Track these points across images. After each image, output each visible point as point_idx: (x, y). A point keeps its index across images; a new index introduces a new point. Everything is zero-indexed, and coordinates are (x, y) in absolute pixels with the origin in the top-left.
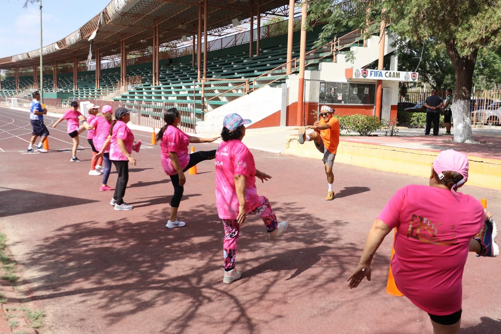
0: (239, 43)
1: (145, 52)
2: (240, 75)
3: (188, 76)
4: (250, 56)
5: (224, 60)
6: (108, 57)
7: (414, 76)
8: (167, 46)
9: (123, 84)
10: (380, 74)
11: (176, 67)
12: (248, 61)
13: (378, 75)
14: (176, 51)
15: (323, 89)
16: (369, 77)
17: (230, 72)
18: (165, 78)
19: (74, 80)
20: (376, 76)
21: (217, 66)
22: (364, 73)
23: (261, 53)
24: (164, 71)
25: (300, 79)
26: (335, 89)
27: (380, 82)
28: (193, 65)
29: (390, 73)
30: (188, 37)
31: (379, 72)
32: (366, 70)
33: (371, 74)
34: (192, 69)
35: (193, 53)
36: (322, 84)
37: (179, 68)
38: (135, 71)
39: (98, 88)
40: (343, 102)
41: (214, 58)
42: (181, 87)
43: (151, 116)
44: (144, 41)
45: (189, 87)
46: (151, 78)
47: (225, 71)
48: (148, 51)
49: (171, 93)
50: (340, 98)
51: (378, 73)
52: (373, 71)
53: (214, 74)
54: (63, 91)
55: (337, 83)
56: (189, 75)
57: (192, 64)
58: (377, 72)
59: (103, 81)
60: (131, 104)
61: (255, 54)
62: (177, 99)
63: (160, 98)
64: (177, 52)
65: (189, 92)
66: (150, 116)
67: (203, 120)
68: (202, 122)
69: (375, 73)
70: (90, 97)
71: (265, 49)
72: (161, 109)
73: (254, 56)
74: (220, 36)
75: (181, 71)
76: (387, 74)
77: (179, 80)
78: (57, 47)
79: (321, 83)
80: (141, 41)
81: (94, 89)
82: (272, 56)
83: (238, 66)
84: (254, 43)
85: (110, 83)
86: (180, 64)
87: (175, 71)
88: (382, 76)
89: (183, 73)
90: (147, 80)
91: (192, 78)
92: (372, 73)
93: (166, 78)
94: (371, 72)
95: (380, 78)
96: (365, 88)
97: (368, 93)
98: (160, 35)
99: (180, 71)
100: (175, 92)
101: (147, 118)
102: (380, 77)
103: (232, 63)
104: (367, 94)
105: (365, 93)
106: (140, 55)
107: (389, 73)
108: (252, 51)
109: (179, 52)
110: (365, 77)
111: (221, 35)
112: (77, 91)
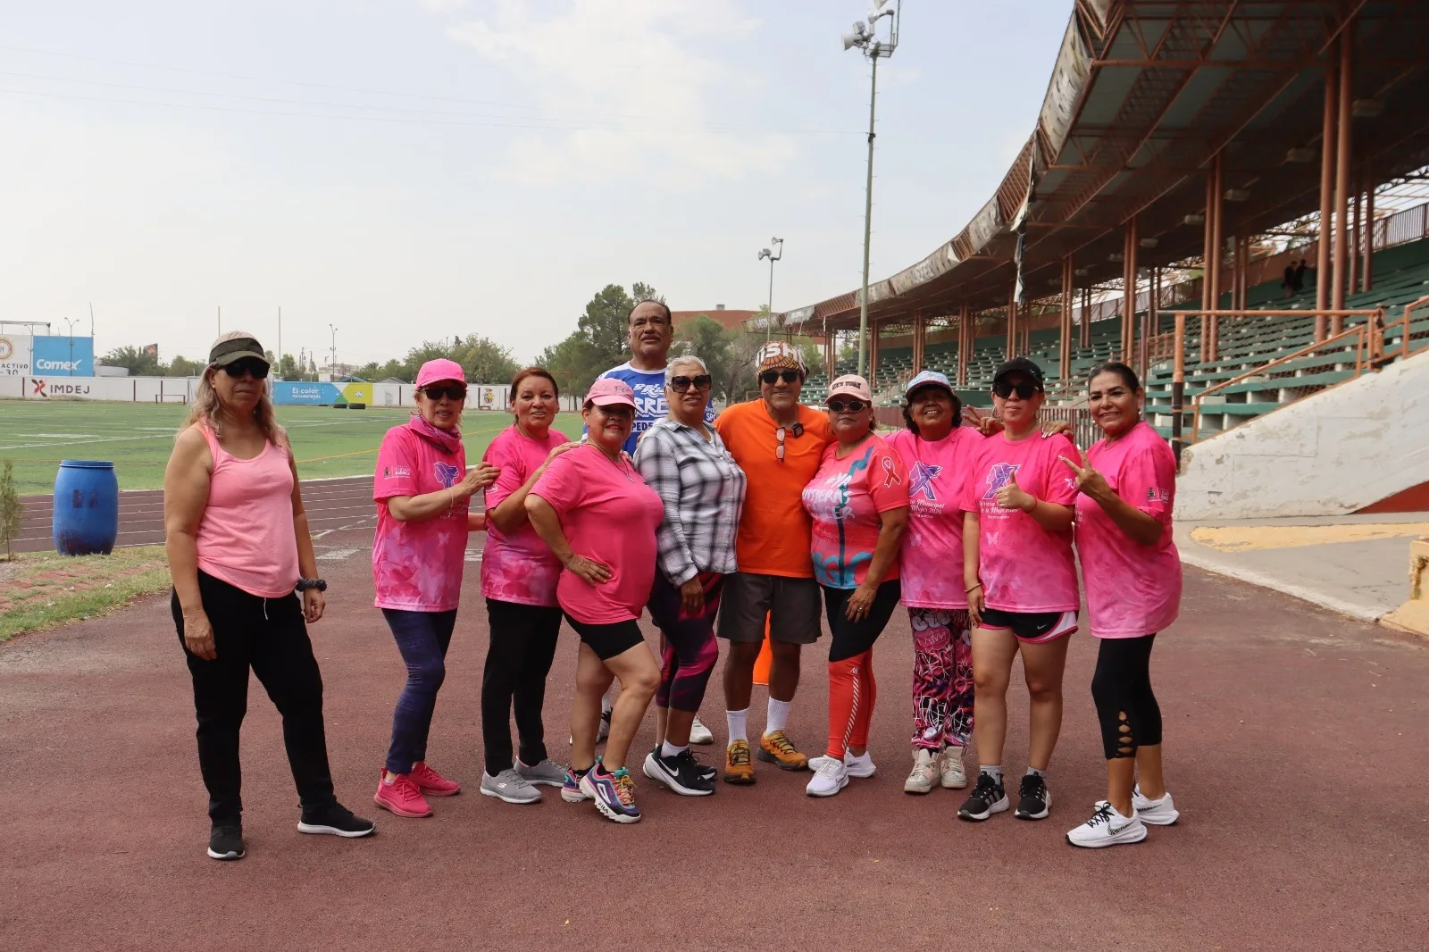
6: (1114, 281)
44: (1196, 217)
54: (978, 389)
78: (952, 256)
80: (1187, 219)
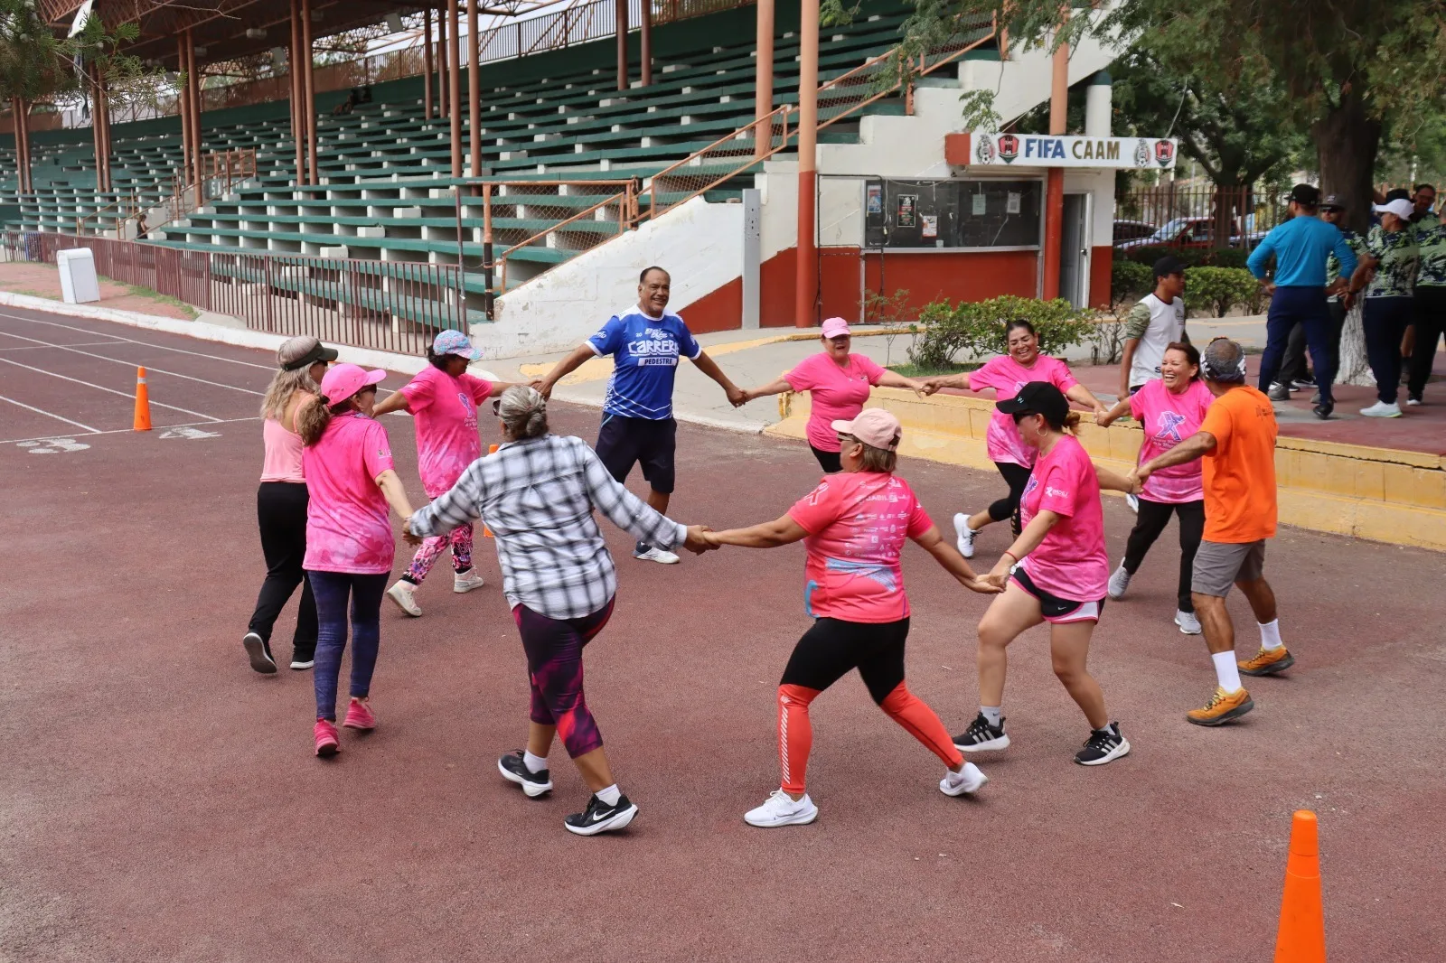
0: (576, 38)
1: (259, 66)
2: (595, 154)
3: (413, 151)
4: (620, 83)
5: (532, 97)
7: (1164, 152)
8: (335, 48)
9: (192, 178)
10: (1056, 148)
11: (370, 118)
12: (616, 101)
13: (1050, 153)
14: (366, 63)
15: (875, 202)
16: (1021, 160)
17: (557, 140)
18: (336, 157)
19: (17, 160)
20: (1046, 156)
21: (511, 117)
22: (1009, 148)
23: (655, 77)
24: (331, 133)
25: (801, 175)
26: (912, 203)
27: (1055, 172)
28: (427, 114)
29: (1089, 144)
30: (407, 19)
31: (1052, 142)
32: (1010, 138)
33: (1029, 150)
34: (424, 128)
35: (426, 69)
36: (871, 188)
37: (382, 123)
38: (229, 129)
39: (107, 191)
40: (940, 243)
41: (497, 90)
42: (394, 193)
43: (305, 295)
44: (259, 32)
45: (423, 191)
46: (289, 157)
47: (540, 138)
48: (271, 63)
49: (362, 210)
50: (930, 230)
51: (1050, 145)
52: (1034, 141)
53: (504, 149)
55: (921, 182)
56: (419, 148)
57: (423, 109)
58: (1047, 142)
59: (122, 166)
60: (230, 250)
61: (637, 76)
62: (387, 234)
63: (328, 228)
64: (370, 66)
65: (427, 211)
66: (301, 295)
67: (491, 318)
68: (490, 324)
69: (1040, 146)
70: (80, 220)
71: (669, 60)
72: (338, 272)
73: (635, 85)
74: (512, 13)
75: (389, 132)
76: (1079, 146)
77: (385, 165)
79: (868, 183)
80: (249, 32)
81: (91, 195)
82: (696, 87)
83: (583, 119)
84: (631, 39)
85: (147, 172)
86: (383, 107)
87: (368, 133)
88: (1062, 155)
89: (394, 141)
90: (273, 162)
91: (429, 158)
92: (1032, 145)
93: (341, 157)
94: (1029, 142)
95: (1057, 162)
96: (1010, 195)
97: (1017, 211)
98: (313, 13)
99: (384, 132)
100: (377, 207)
101: (289, 300)
102: (1058, 157)
103: (562, 109)
104: (1016, 215)
105: (1009, 210)
106: (245, 76)
107: (1084, 144)
108: (627, 65)
109: (377, 65)
110: (1008, 160)
111: (517, 11)
112: (34, 200)
